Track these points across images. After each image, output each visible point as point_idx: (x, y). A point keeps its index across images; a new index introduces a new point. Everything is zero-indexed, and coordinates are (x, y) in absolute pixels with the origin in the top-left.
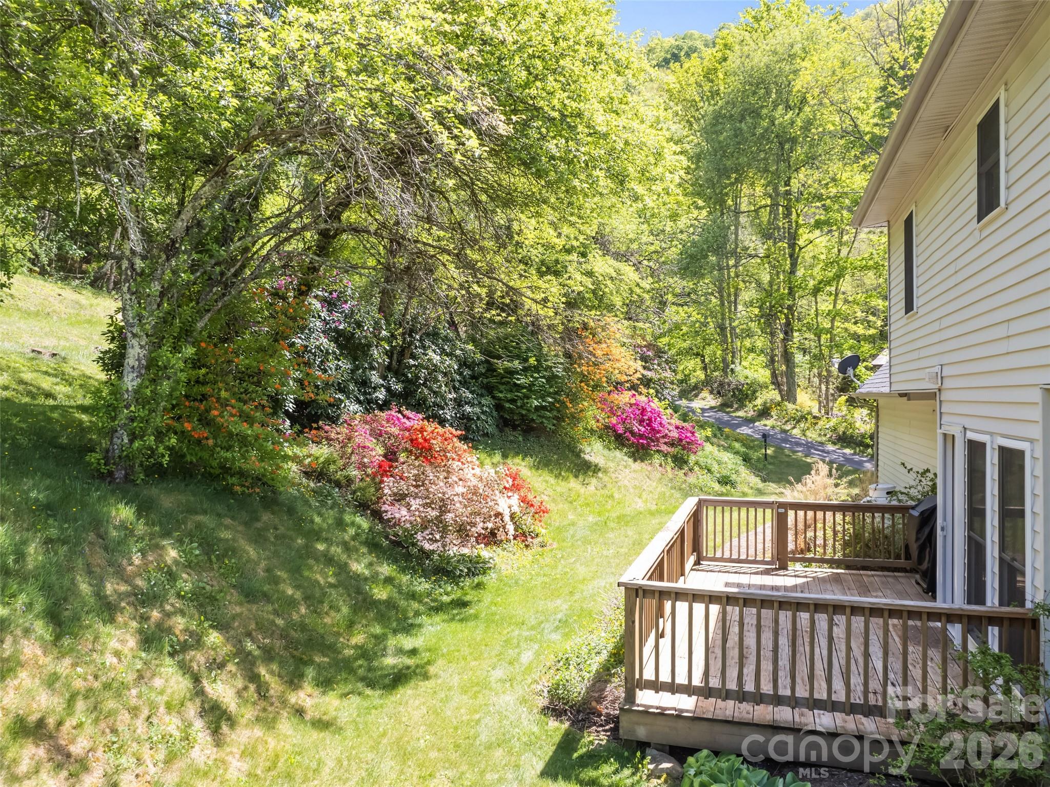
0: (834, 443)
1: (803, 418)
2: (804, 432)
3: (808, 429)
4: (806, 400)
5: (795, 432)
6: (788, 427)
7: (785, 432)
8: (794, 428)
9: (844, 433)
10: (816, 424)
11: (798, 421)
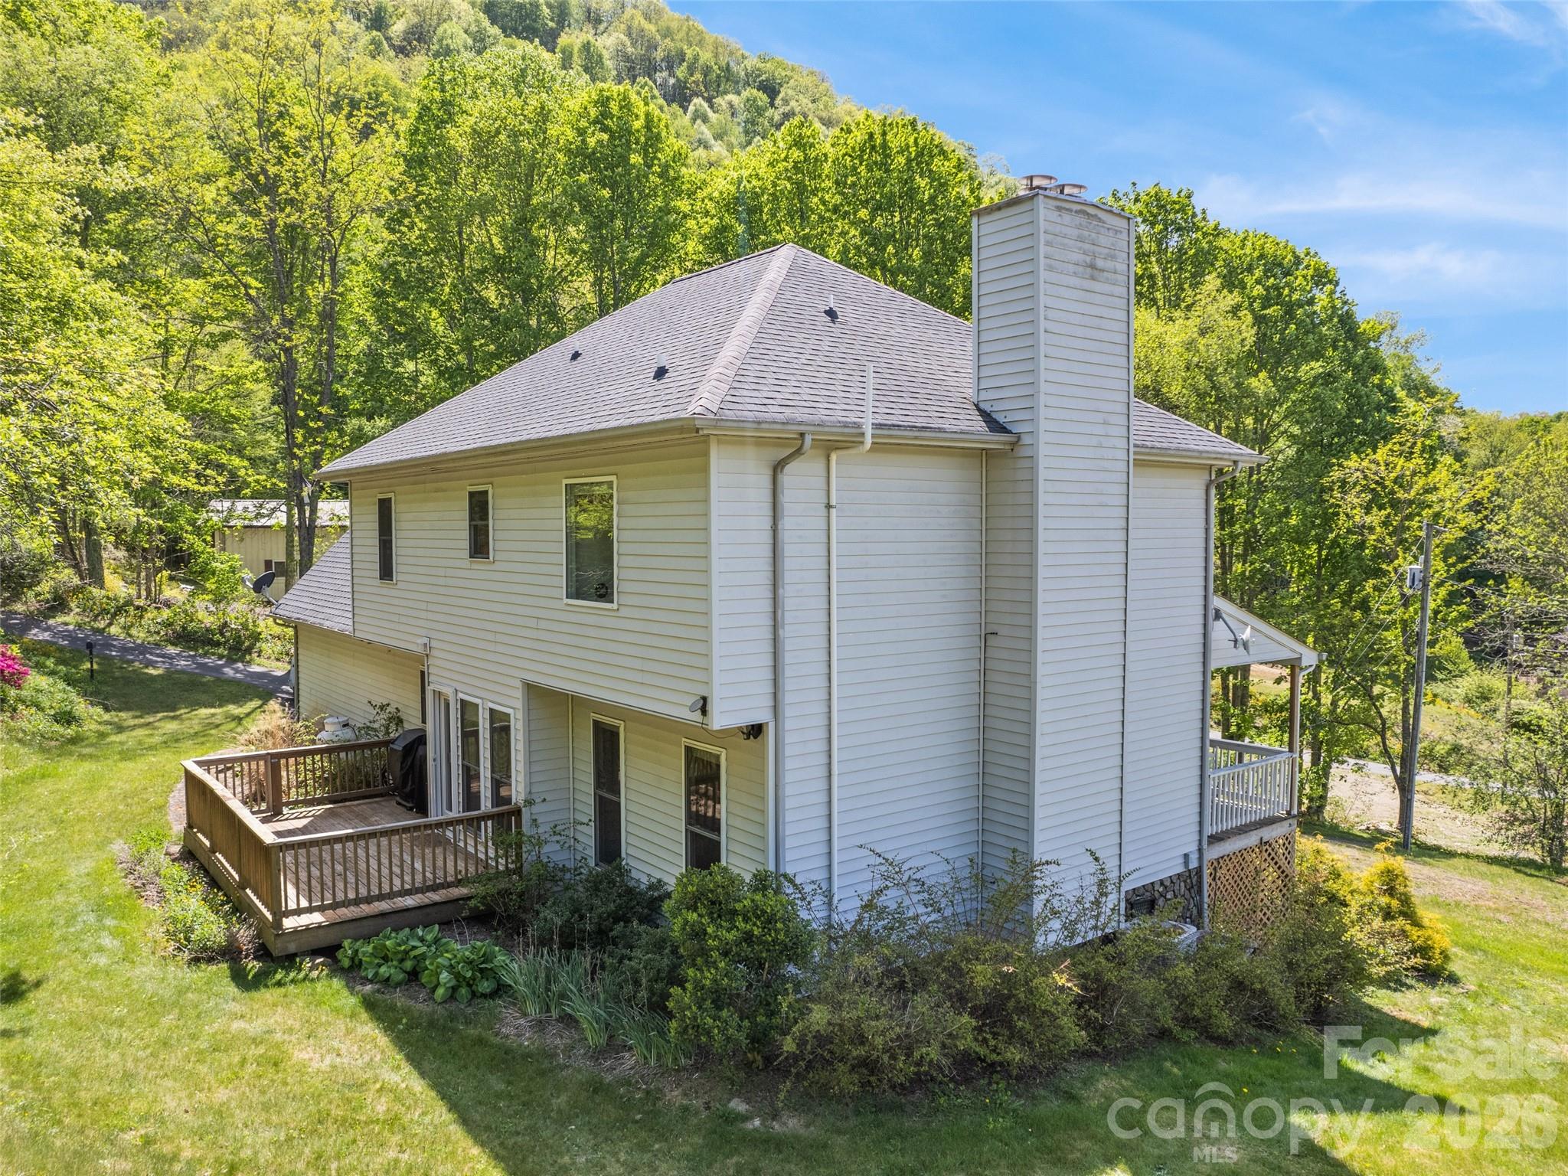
0: (173, 644)
1: (120, 610)
2: (126, 628)
3: (132, 625)
4: (116, 585)
5: (114, 630)
6: (101, 624)
7: (101, 631)
8: (110, 624)
9: (184, 628)
10: (141, 617)
11: (114, 615)
